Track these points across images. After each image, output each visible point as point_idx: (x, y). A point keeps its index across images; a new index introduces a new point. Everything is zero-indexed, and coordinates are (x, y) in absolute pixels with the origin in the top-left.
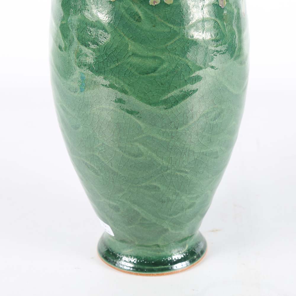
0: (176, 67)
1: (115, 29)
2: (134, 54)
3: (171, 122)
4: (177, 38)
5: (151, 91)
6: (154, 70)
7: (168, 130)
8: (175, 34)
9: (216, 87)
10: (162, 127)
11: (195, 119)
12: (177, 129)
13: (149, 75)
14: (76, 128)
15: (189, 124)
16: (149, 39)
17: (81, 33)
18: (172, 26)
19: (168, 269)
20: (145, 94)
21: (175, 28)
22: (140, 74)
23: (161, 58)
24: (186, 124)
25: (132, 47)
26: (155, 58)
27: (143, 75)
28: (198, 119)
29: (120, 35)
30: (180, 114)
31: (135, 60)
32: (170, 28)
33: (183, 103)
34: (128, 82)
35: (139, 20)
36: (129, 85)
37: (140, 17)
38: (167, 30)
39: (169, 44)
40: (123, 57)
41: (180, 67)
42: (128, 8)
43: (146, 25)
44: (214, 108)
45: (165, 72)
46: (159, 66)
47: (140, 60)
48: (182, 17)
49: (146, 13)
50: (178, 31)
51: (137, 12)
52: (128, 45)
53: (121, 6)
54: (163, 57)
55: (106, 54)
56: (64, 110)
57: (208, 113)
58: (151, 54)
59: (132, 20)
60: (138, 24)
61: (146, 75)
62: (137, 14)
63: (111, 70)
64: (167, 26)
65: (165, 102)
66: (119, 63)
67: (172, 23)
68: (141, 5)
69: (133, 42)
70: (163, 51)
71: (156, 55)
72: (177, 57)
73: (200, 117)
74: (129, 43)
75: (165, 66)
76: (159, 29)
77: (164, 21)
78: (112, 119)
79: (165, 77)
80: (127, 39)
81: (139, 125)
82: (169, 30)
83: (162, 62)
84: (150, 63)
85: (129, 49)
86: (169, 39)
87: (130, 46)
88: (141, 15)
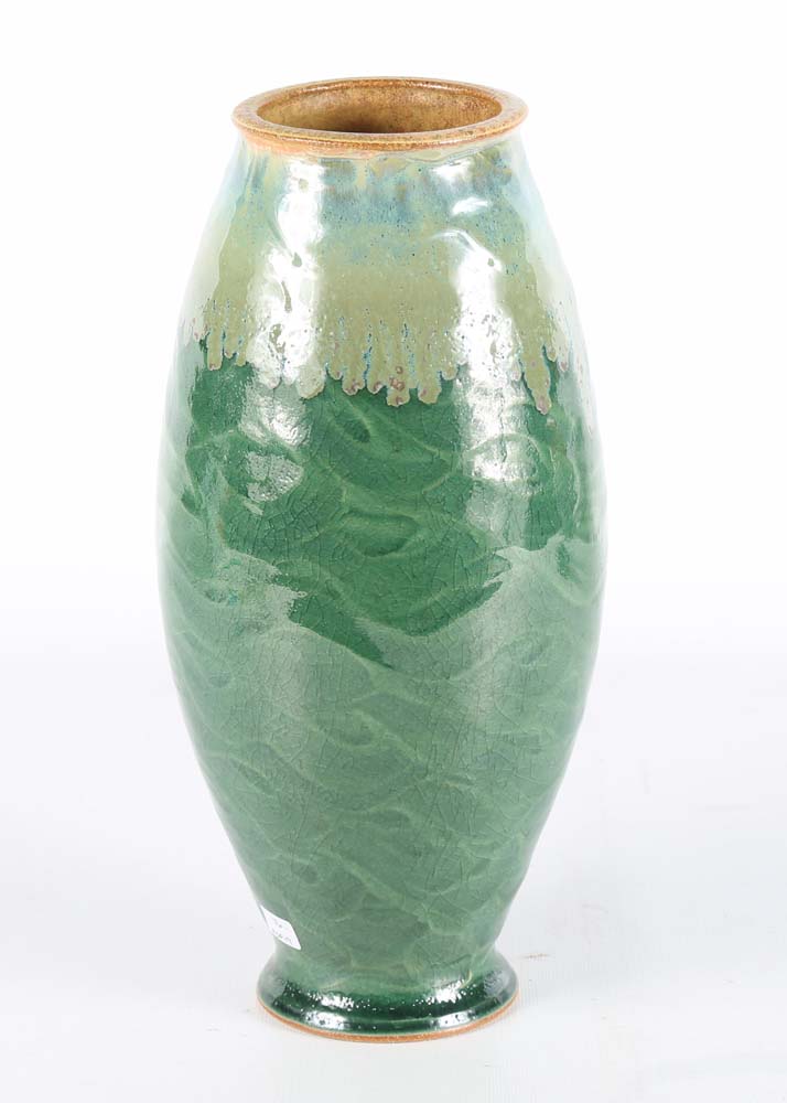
0: (445, 539)
1: (313, 459)
2: (354, 512)
3: (435, 663)
4: (447, 476)
5: (390, 592)
6: (398, 546)
7: (427, 681)
8: (444, 467)
9: (533, 586)
10: (416, 674)
11: (488, 656)
12: (448, 678)
13: (387, 556)
14: (222, 682)
15: (474, 667)
16: (385, 477)
17: (237, 467)
18: (436, 450)
19: (426, 1026)
20: (377, 597)
21: (443, 455)
22: (365, 553)
23: (411, 519)
24: (467, 668)
25: (349, 495)
26: (399, 518)
27: (374, 556)
28: (495, 658)
29: (324, 471)
30: (453, 643)
31: (355, 524)
32: (432, 454)
33: (460, 621)
34: (339, 573)
35: (364, 437)
36: (341, 579)
37: (366, 431)
38: (426, 459)
39: (429, 488)
40: (329, 518)
41: (452, 540)
42: (341, 413)
43: (379, 448)
44: (528, 634)
45: (421, 551)
46: (409, 535)
47: (367, 523)
48: (457, 432)
49: (378, 422)
50: (448, 461)
51: (360, 422)
52: (341, 491)
53: (325, 409)
54: (416, 517)
55: (293, 512)
56: (194, 643)
57: (514, 644)
58: (390, 510)
59: (349, 437)
60: (360, 445)
61: (379, 557)
62: (360, 425)
63: (303, 546)
64: (424, 450)
65: (422, 615)
66: (322, 531)
67: (435, 445)
68: (370, 406)
69: (352, 486)
70: (416, 503)
71: (400, 512)
72: (446, 517)
73: (499, 652)
74: (342, 488)
75: (420, 536)
76: (409, 457)
77: (420, 439)
78: (303, 656)
79: (420, 562)
80: (339, 478)
81: (365, 668)
82: (430, 460)
83: (415, 527)
84: (389, 531)
85: (344, 500)
86: (431, 478)
87: (345, 493)
88: (369, 427)
